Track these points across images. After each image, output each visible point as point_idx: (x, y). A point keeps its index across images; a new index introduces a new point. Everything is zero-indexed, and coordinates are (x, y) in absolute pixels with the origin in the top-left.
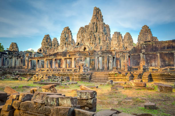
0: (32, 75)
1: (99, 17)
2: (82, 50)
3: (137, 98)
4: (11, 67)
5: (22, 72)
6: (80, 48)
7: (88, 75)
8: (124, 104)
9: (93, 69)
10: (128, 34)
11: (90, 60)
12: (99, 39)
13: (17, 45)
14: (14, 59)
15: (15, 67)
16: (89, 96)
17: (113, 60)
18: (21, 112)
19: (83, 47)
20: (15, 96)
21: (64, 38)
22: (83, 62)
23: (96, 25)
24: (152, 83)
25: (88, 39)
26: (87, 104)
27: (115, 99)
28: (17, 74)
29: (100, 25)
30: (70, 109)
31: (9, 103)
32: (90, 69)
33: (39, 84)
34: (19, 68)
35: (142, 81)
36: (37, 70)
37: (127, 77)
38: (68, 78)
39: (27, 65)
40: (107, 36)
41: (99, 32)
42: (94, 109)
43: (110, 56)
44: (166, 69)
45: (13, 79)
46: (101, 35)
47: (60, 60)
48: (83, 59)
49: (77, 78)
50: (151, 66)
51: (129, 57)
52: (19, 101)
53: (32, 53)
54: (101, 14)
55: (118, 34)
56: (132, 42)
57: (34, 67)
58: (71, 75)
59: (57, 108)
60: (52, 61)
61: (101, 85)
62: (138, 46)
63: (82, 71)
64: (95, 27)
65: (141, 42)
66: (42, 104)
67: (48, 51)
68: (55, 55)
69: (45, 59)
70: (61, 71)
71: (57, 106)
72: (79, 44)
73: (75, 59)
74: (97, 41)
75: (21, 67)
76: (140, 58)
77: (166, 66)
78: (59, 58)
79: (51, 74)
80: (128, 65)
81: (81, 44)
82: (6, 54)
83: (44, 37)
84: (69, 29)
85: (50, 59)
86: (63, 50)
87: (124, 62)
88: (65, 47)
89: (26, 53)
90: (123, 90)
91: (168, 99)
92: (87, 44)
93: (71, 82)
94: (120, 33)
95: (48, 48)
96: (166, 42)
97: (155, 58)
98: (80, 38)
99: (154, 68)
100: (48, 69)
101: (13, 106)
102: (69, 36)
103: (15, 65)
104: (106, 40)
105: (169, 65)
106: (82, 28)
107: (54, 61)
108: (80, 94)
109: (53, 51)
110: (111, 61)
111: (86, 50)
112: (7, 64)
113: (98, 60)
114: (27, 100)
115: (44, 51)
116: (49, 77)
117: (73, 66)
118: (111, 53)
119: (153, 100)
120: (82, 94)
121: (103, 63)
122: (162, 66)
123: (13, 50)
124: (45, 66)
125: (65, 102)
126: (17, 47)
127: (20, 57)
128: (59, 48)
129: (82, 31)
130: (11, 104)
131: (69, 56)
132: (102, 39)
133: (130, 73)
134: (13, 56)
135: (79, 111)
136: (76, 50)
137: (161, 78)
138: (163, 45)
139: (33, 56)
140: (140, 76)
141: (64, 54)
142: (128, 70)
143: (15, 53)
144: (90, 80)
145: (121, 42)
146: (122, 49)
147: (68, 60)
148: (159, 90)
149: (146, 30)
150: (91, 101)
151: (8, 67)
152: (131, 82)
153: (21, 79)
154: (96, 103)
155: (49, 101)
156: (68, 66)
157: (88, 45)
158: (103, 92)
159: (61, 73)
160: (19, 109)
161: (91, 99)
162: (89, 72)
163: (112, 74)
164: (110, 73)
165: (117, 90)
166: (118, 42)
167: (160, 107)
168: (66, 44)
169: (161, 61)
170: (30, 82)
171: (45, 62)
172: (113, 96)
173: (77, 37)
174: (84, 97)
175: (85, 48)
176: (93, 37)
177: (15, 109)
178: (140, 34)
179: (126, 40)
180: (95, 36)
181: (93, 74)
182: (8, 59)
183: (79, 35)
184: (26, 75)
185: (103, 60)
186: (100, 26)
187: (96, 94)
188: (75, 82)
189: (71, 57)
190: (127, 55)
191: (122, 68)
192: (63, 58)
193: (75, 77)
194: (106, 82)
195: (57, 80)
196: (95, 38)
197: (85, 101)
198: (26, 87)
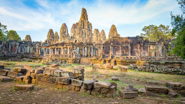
0: (42, 59)
1: (85, 16)
2: (74, 42)
3: (108, 74)
4: (27, 53)
5: (34, 57)
6: (73, 40)
7: (78, 59)
8: (100, 78)
9: (81, 56)
10: (103, 31)
11: (79, 49)
12: (85, 34)
13: (30, 37)
14: (28, 47)
15: (29, 53)
16: (80, 72)
17: (94, 50)
18: (36, 80)
19: (75, 40)
20: (32, 71)
21: (62, 32)
22: (75, 51)
23: (83, 23)
24: (116, 66)
25: (78, 33)
26: (79, 76)
27: (95, 75)
28: (31, 58)
29: (86, 22)
30: (68, 79)
31: (28, 74)
32: (79, 56)
33: (46, 64)
34: (32, 53)
35: (110, 65)
36: (45, 55)
37: (102, 62)
38: (66, 61)
39: (37, 52)
40: (90, 32)
41: (85, 29)
42: (83, 79)
43: (92, 47)
44: (124, 57)
45: (29, 61)
46: (86, 31)
47: (60, 48)
48: (75, 48)
49: (71, 61)
50: (116, 55)
51: (103, 48)
52: (35, 74)
53: (41, 43)
54: (86, 14)
55: (97, 30)
56: (105, 37)
57: (42, 53)
58: (68, 59)
59: (60, 78)
60: (54, 50)
61: (86, 66)
62: (109, 40)
63: (74, 57)
64: (82, 24)
65: (111, 38)
66: (50, 75)
67: (51, 42)
68: (57, 45)
69: (50, 48)
70: (61, 57)
71: (60, 77)
72: (72, 37)
73: (70, 48)
74: (84, 36)
75: (34, 53)
76: (109, 49)
77: (124, 55)
78: (59, 47)
79: (54, 58)
80: (102, 54)
81: (73, 38)
82: (23, 43)
83: (49, 31)
84: (66, 25)
85: (53, 48)
86: (62, 42)
87: (100, 51)
88: (63, 39)
89: (37, 43)
90: (100, 70)
91: (125, 75)
92: (77, 37)
93: (67, 64)
94: (98, 30)
95: (52, 40)
96: (124, 38)
97: (118, 50)
98: (73, 32)
99: (117, 56)
100: (52, 55)
101: (31, 76)
102: (65, 31)
103: (30, 51)
104: (90, 35)
105: (126, 55)
106: (74, 24)
107: (56, 49)
108: (74, 71)
109: (55, 42)
110: (92, 50)
111: (77, 42)
112: (24, 51)
113: (85, 49)
114: (40, 73)
115: (49, 42)
116: (53, 61)
117: (68, 53)
118: (92, 45)
119: (116, 76)
120: (75, 70)
121: (88, 52)
122: (122, 55)
123: (27, 40)
124: (50, 53)
125: (65, 75)
126: (30, 39)
127: (33, 46)
128: (59, 40)
129: (74, 27)
130: (29, 75)
131: (66, 46)
132: (87, 34)
133: (104, 59)
134: (27, 45)
135: (74, 80)
136: (70, 42)
137: (121, 63)
138: (123, 40)
139: (41, 45)
140: (110, 61)
141: (63, 44)
142: (103, 57)
143: (29, 43)
144: (79, 63)
145: (99, 37)
146: (99, 42)
147: (65, 49)
148: (120, 70)
149: (114, 29)
150: (81, 75)
151: (25, 53)
152: (104, 65)
153: (34, 61)
154: (84, 76)
155: (55, 74)
156: (65, 53)
157: (78, 39)
158: (88, 71)
159: (60, 58)
160: (35, 78)
161: (81, 74)
162: (79, 57)
163: (93, 60)
164: (92, 59)
165: (96, 69)
166: (97, 36)
167: (120, 80)
168: (64, 37)
169: (122, 52)
170: (40, 63)
171: (50, 50)
172: (94, 73)
173: (71, 32)
174: (77, 72)
175: (76, 41)
176: (81, 32)
177: (32, 78)
178: (110, 31)
179: (101, 36)
180: (82, 31)
181: (81, 59)
182: (24, 47)
183: (72, 30)
184: (37, 58)
185: (88, 50)
186: (86, 24)
187: (84, 70)
188: (70, 64)
189: (67, 47)
190: (102, 47)
191: (99, 55)
192: (62, 47)
193: (70, 61)
194: (89, 65)
195: (58, 63)
196: (83, 32)
197: (77, 75)
198: (37, 66)
